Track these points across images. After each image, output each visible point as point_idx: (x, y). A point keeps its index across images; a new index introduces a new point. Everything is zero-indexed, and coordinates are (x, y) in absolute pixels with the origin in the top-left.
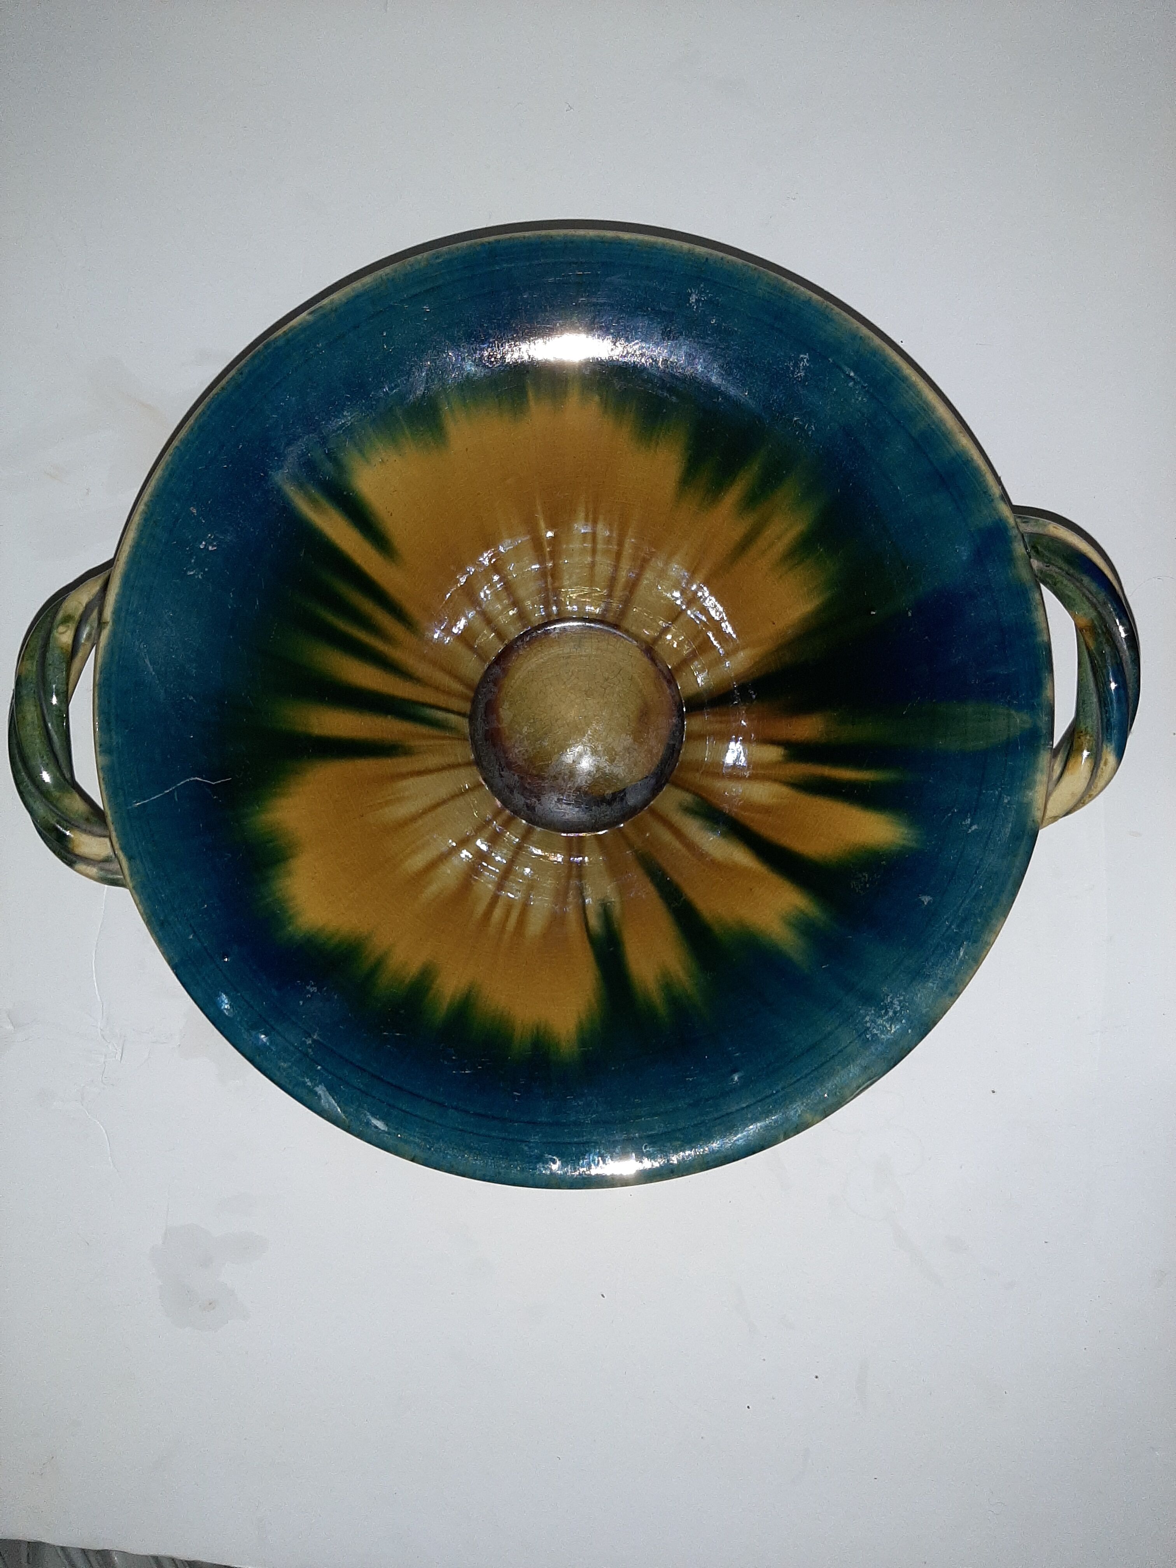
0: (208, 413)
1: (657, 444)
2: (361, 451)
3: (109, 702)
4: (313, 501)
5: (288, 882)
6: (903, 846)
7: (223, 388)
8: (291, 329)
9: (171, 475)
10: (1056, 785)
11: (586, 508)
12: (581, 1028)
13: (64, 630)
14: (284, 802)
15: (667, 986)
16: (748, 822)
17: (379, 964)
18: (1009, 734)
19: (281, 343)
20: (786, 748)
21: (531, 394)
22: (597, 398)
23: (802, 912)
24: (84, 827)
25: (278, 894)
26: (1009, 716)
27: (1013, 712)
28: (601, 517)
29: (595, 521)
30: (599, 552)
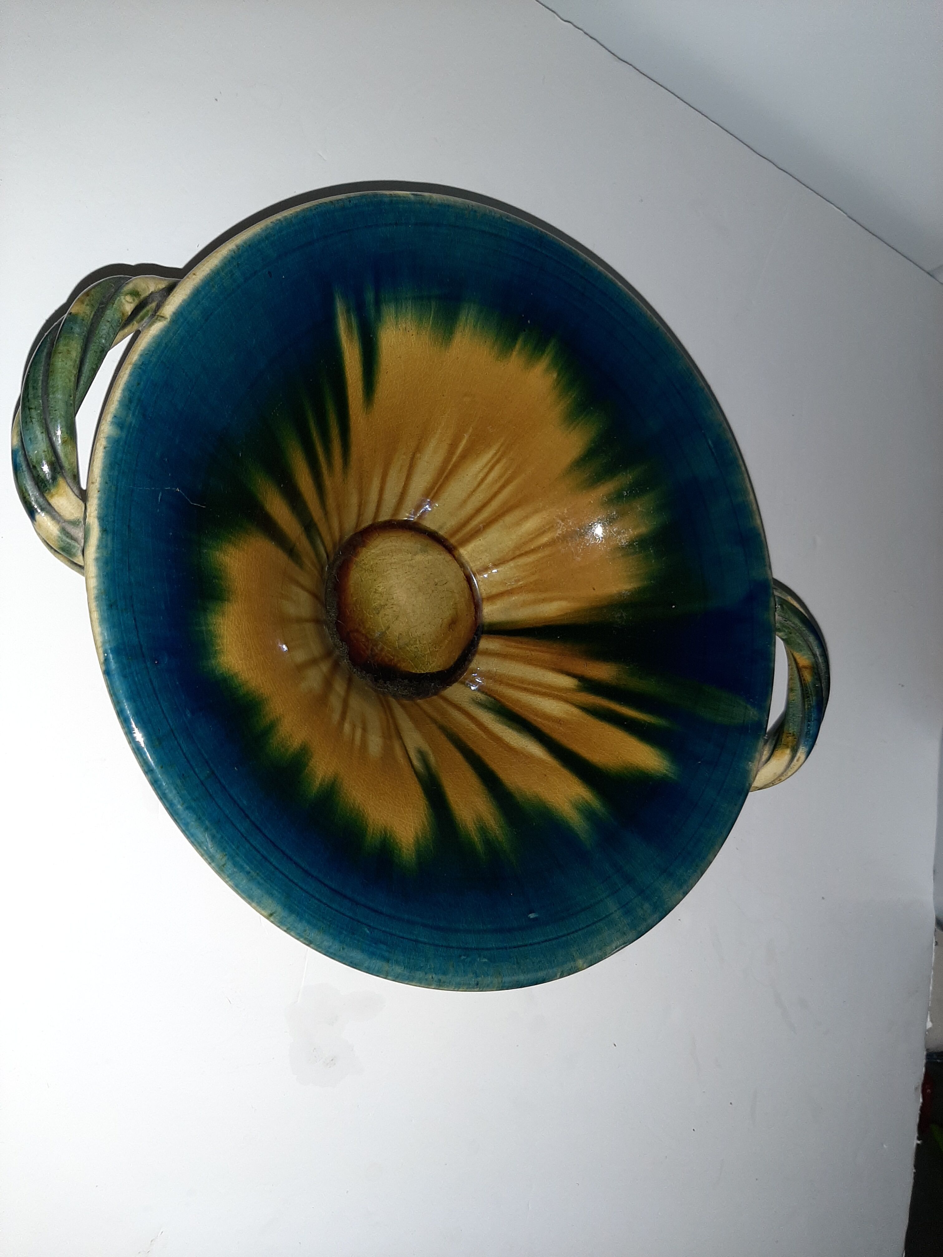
0: (314, 212)
1: (574, 428)
2: (396, 313)
3: (139, 384)
4: (349, 326)
5: (220, 620)
6: (665, 775)
7: (331, 202)
8: (396, 196)
9: (267, 238)
10: (764, 765)
11: (499, 450)
12: (417, 841)
13: (130, 301)
14: (232, 550)
15: (483, 830)
16: (540, 726)
17: (272, 727)
18: (744, 720)
19: (386, 200)
20: (579, 681)
21: (518, 347)
22: (555, 375)
23: (587, 802)
24: (69, 481)
25: (211, 628)
26: (746, 708)
27: (749, 706)
28: (504, 461)
29: (498, 461)
30: (483, 486)
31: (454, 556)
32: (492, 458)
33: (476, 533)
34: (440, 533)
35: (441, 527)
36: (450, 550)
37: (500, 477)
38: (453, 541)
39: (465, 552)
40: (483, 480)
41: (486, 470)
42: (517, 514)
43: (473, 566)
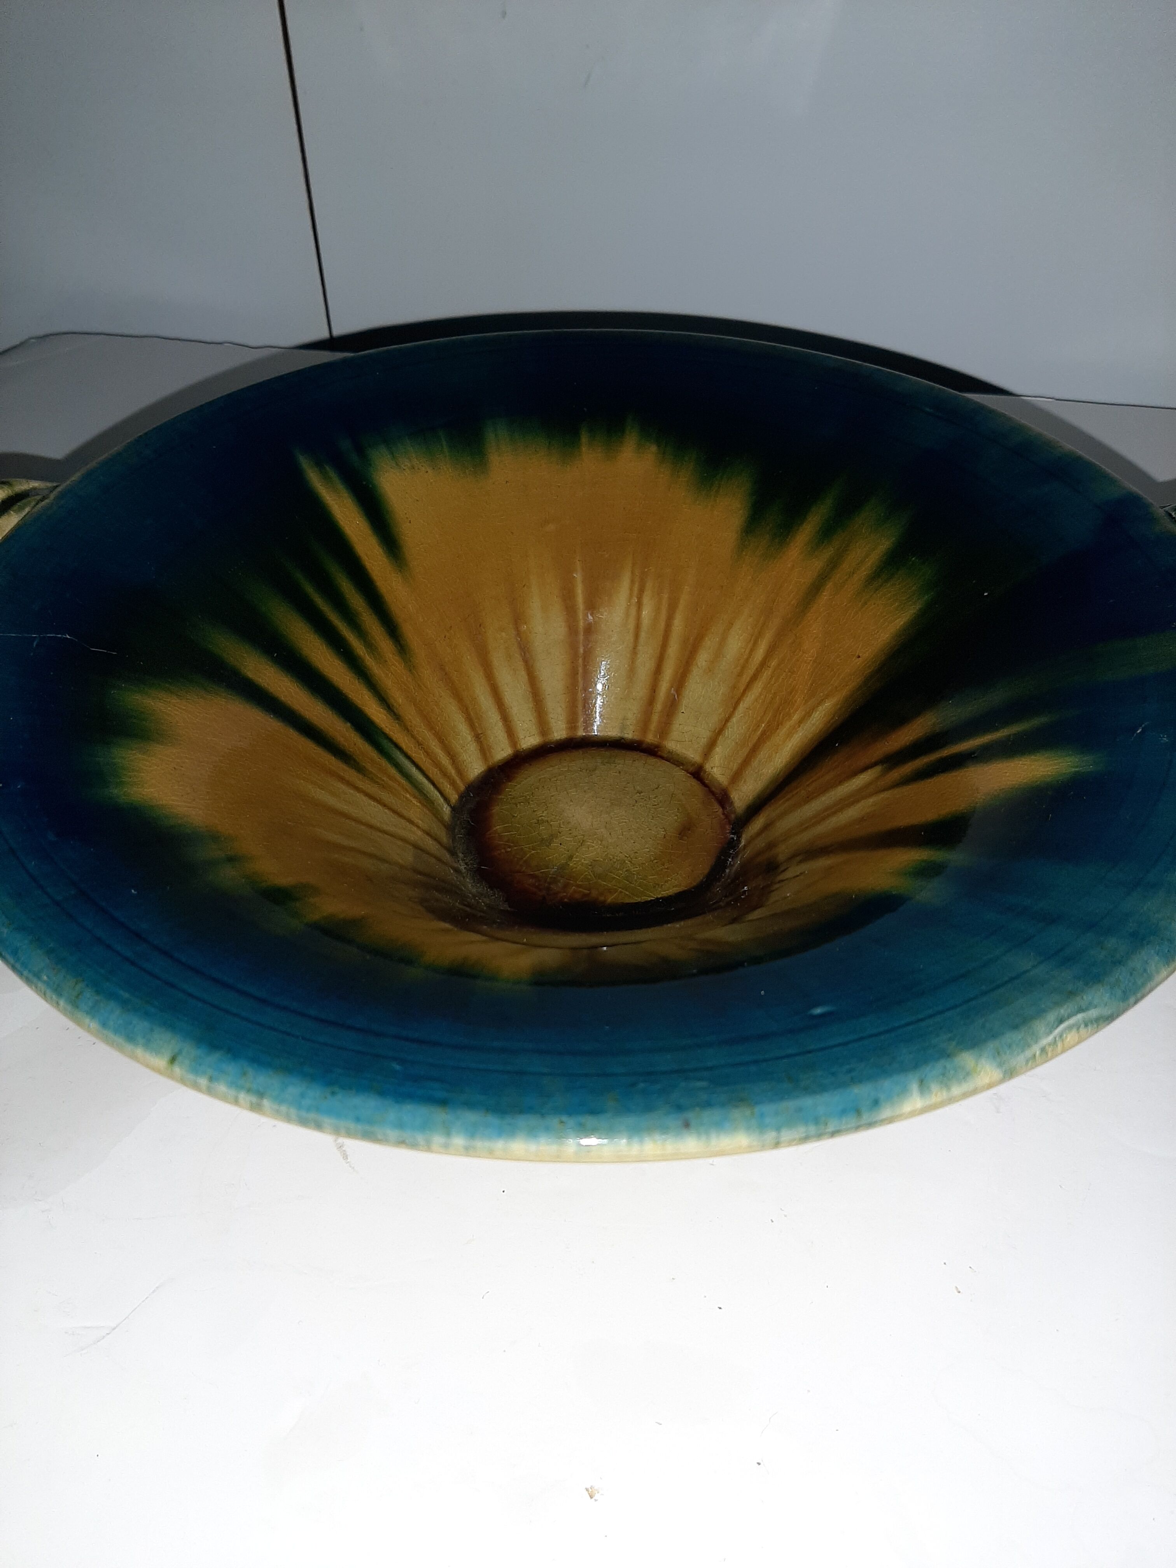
28: (649, 585)
29: (641, 591)
30: (643, 635)
31: (662, 758)
32: (631, 590)
33: (672, 706)
34: (626, 736)
35: (623, 727)
36: (652, 751)
37: (657, 610)
38: (650, 738)
39: (672, 745)
40: (638, 627)
41: (633, 611)
42: (710, 643)
43: (693, 755)
